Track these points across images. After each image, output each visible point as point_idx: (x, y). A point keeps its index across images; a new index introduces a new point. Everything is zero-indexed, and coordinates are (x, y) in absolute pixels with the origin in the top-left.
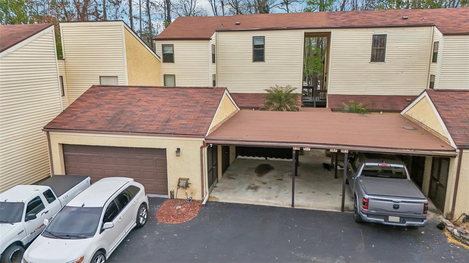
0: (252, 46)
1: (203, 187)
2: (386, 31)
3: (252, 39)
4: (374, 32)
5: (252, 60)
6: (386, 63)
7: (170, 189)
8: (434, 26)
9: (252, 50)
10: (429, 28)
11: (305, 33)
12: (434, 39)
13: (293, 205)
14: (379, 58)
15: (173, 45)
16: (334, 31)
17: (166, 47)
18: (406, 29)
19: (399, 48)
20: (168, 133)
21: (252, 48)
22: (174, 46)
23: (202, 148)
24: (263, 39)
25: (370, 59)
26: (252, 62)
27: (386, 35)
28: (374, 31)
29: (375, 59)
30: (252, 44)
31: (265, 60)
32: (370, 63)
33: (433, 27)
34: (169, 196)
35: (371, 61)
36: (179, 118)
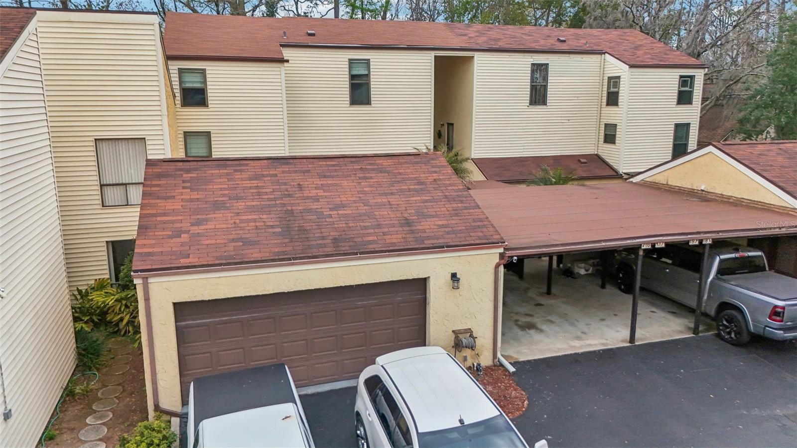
0: (348, 76)
1: (495, 339)
2: (547, 59)
3: (347, 63)
4: (532, 60)
5: (348, 102)
6: (549, 107)
8: (604, 53)
9: (348, 83)
10: (599, 56)
11: (435, 56)
12: (605, 72)
13: (632, 340)
14: (539, 100)
15: (204, 70)
16: (479, 56)
17: (186, 75)
18: (572, 56)
19: (564, 84)
20: (435, 245)
21: (348, 80)
22: (207, 72)
23: (496, 267)
24: (366, 65)
25: (528, 102)
26: (348, 106)
27: (548, 64)
28: (533, 57)
29: (533, 102)
30: (347, 73)
31: (372, 102)
32: (528, 106)
33: (603, 55)
35: (530, 105)
36: (423, 216)
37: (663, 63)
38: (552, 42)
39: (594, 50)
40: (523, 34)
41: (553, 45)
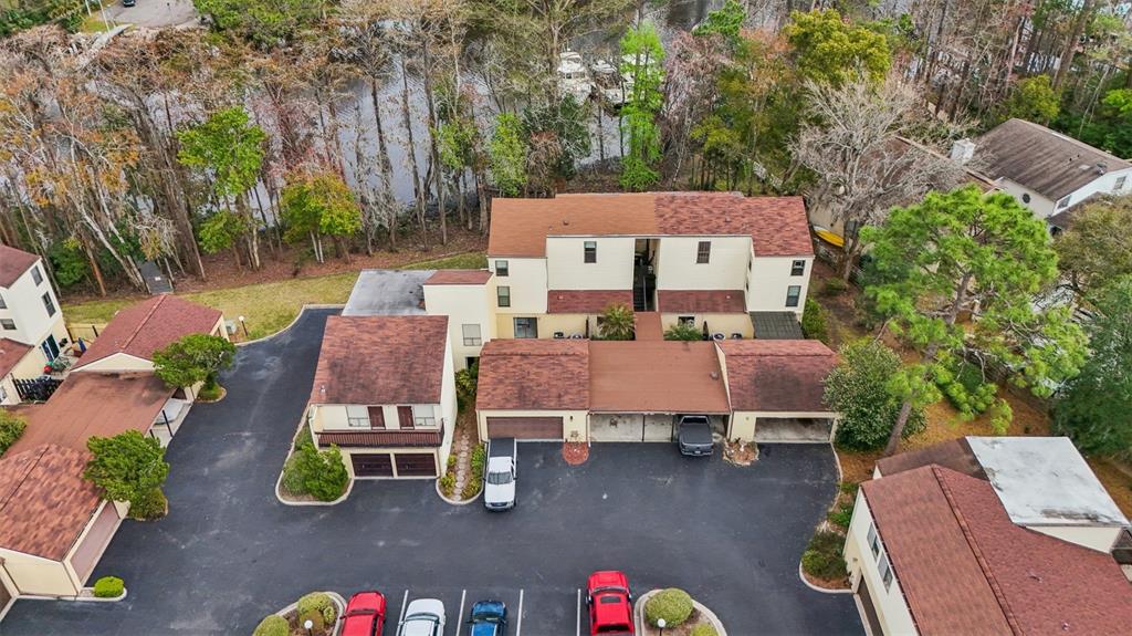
1: (587, 433)
2: (711, 239)
3: (584, 243)
6: (710, 265)
7: (565, 437)
8: (751, 236)
9: (584, 252)
10: (747, 238)
11: (636, 239)
13: (644, 439)
15: (507, 261)
16: (663, 239)
18: (728, 237)
19: (722, 253)
20: (564, 408)
23: (587, 415)
24: (595, 244)
26: (583, 263)
27: (711, 242)
28: (700, 238)
29: (700, 262)
30: (584, 248)
31: (597, 262)
34: (564, 441)
35: (697, 263)
36: (567, 393)
37: (782, 253)
38: (721, 222)
39: (745, 232)
40: (707, 210)
41: (719, 227)
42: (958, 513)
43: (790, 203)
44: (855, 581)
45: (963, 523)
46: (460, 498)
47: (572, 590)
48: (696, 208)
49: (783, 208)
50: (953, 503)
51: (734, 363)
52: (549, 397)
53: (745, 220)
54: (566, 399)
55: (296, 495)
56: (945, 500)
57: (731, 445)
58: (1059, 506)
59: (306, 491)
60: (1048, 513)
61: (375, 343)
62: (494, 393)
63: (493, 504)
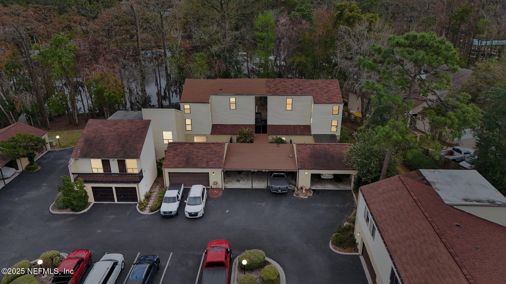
1: (222, 184)
2: (292, 97)
3: (229, 99)
6: (293, 111)
7: (210, 185)
10: (311, 96)
11: (255, 97)
13: (252, 187)
16: (269, 96)
18: (301, 96)
19: (298, 104)
20: (210, 167)
22: (190, 105)
23: (222, 172)
26: (230, 110)
28: (287, 97)
31: (236, 109)
32: (286, 110)
34: (210, 187)
36: (212, 160)
37: (328, 102)
38: (297, 89)
39: (309, 94)
40: (291, 84)
41: (296, 91)
42: (412, 194)
43: (332, 82)
44: (360, 247)
45: (415, 198)
46: (148, 211)
47: (200, 253)
48: (286, 84)
49: (329, 84)
50: (410, 190)
51: (300, 148)
52: (202, 162)
53: (309, 89)
54: (211, 163)
55: (60, 209)
56: (405, 189)
57: (298, 190)
58: (472, 197)
59: (66, 207)
60: (466, 200)
61: (110, 131)
62: (173, 160)
63: (164, 212)
